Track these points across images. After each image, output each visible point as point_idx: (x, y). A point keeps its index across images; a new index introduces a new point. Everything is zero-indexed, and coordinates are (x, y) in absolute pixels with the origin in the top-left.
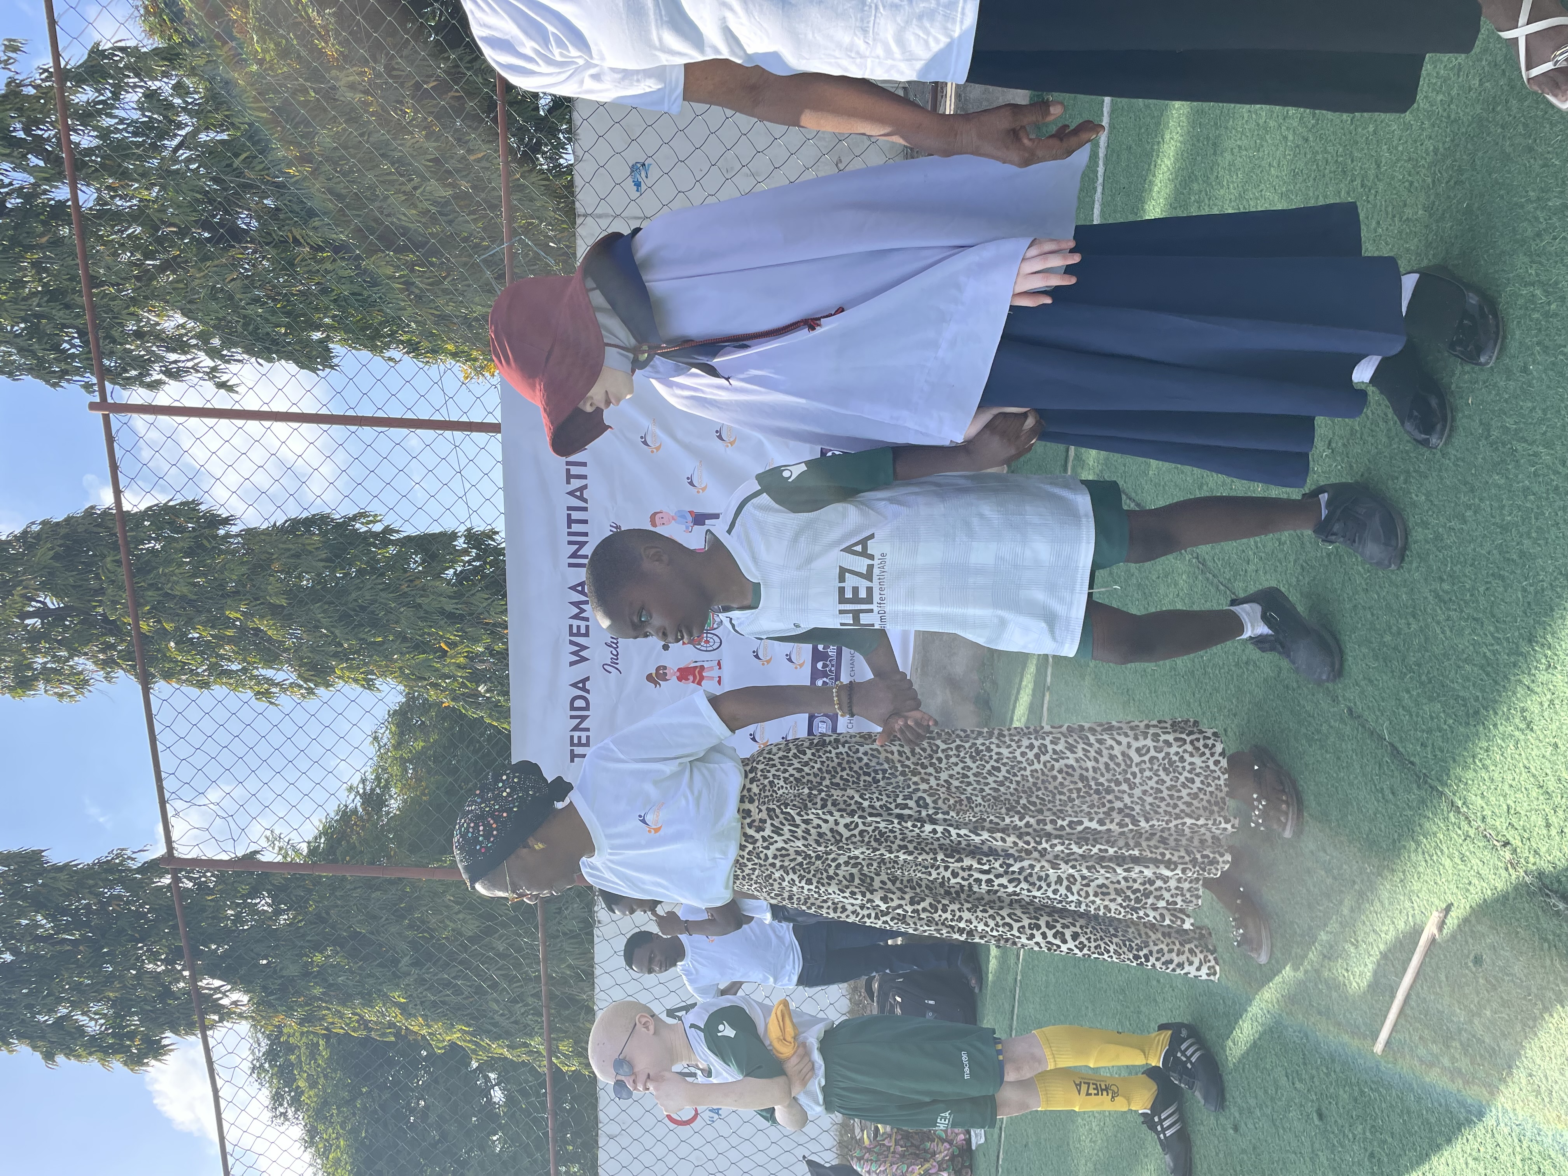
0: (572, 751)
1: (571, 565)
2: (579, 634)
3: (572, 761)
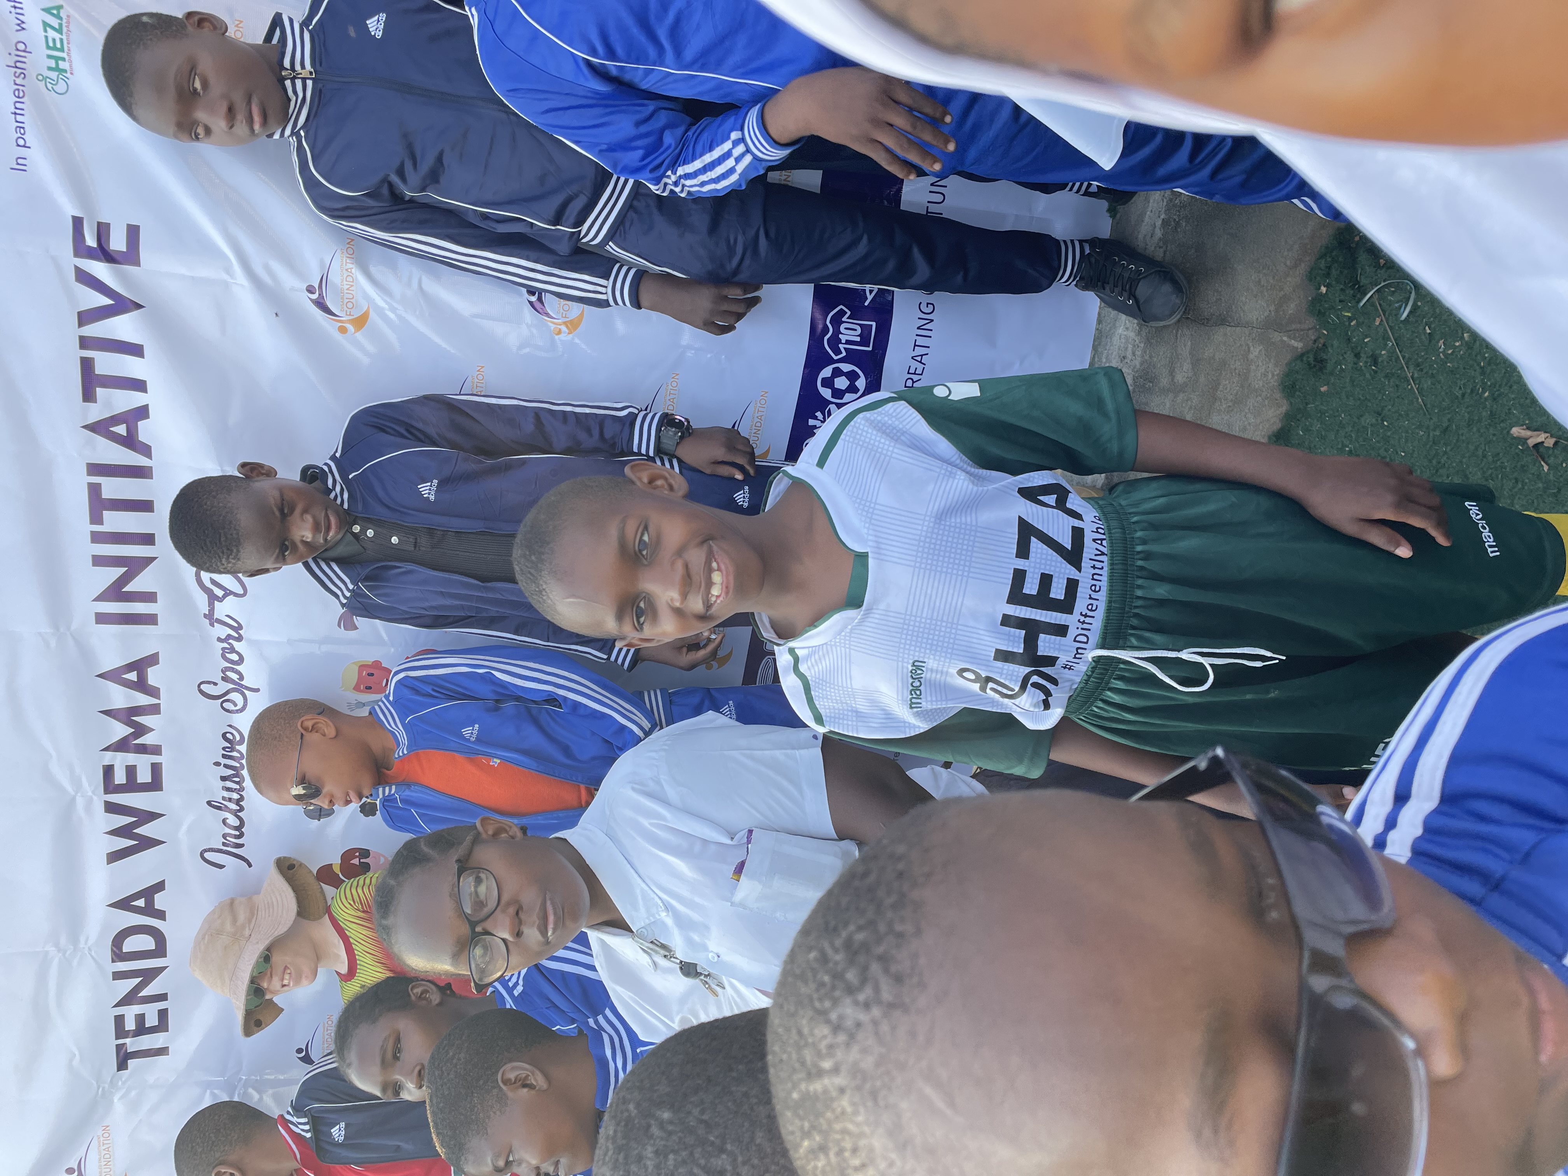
0: (119, 1047)
1: (102, 618)
2: (132, 785)
3: (122, 1065)
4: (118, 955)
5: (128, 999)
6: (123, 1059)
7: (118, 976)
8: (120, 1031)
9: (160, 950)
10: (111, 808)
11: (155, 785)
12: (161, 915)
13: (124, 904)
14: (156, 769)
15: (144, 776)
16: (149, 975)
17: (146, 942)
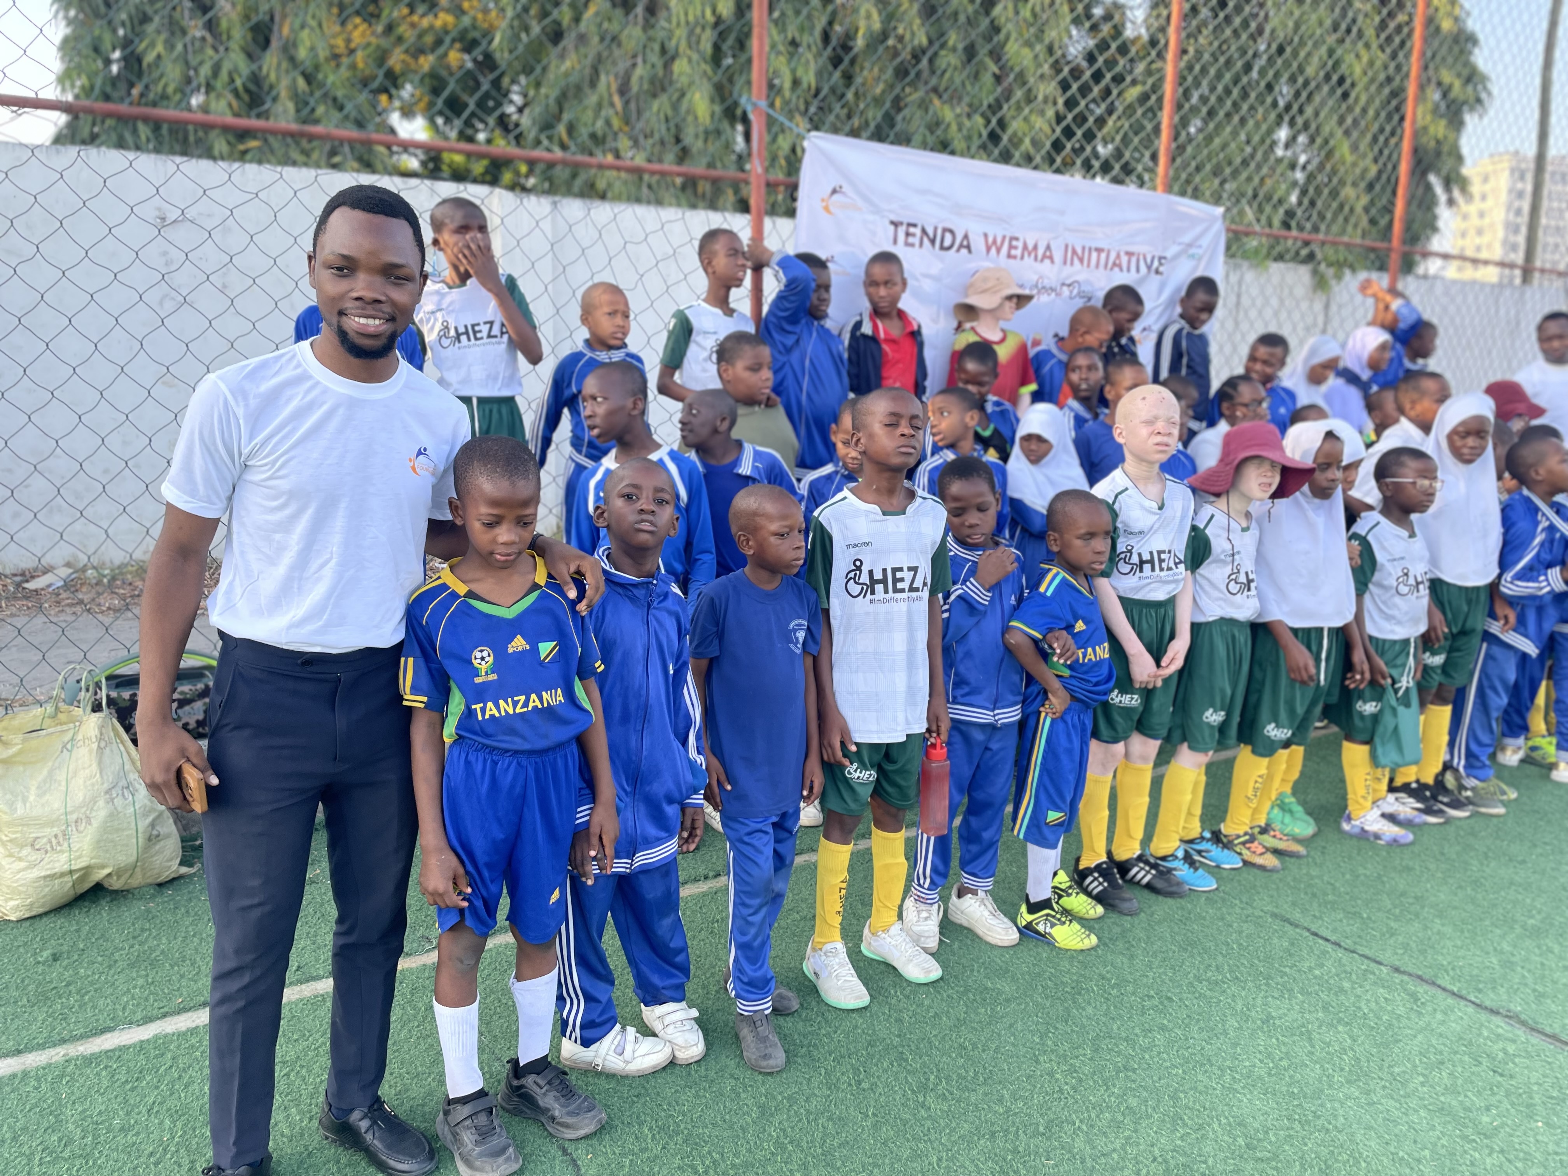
0: (901, 223)
1: (1067, 247)
2: (1011, 247)
3: (892, 223)
4: (945, 230)
5: (924, 231)
6: (896, 224)
7: (936, 229)
8: (910, 225)
9: (942, 248)
10: (1004, 238)
11: (1009, 256)
12: (958, 250)
13: (966, 237)
14: (1015, 257)
15: (1013, 252)
16: (933, 242)
17: (947, 243)
